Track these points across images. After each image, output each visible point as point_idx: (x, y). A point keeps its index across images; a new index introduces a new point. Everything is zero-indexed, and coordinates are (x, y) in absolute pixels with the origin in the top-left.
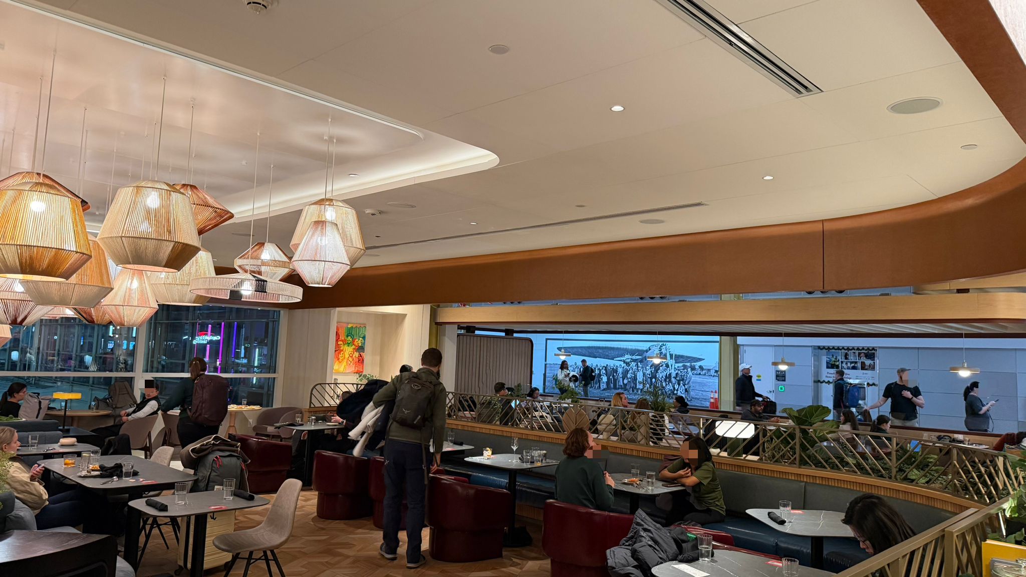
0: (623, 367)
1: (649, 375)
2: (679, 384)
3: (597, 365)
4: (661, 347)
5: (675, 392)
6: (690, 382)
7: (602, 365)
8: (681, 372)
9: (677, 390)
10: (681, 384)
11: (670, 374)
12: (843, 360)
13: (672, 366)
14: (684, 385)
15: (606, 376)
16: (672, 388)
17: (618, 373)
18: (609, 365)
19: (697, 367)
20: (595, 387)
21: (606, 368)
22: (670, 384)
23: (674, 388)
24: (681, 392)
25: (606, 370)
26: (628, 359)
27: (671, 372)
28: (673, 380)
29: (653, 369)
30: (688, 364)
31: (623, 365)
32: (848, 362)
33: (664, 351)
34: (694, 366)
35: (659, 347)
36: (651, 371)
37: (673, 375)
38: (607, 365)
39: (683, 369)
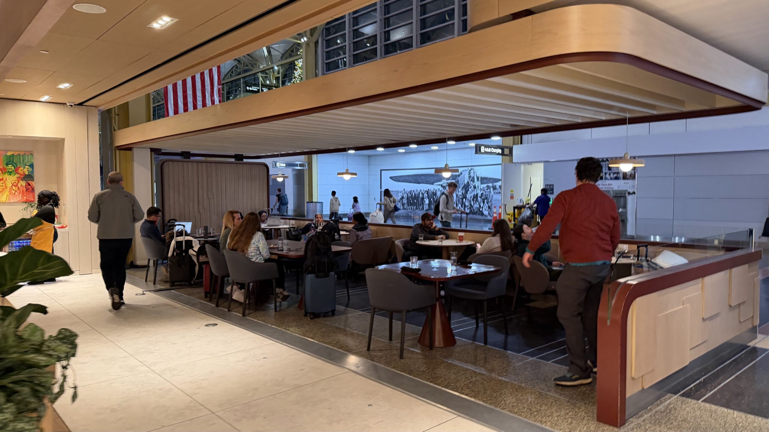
0: (441, 191)
1: (461, 196)
2: (484, 202)
3: (421, 190)
4: (470, 171)
5: (481, 209)
6: (493, 200)
7: (425, 190)
8: (485, 192)
9: (482, 208)
10: (486, 203)
11: (477, 195)
12: (606, 171)
13: (478, 187)
14: (488, 203)
15: (428, 198)
16: (478, 206)
17: (437, 195)
18: (430, 189)
19: (498, 187)
20: (420, 209)
21: (427, 192)
22: (477, 202)
23: (480, 206)
24: (485, 209)
25: (428, 194)
26: (445, 183)
27: (477, 192)
28: (479, 199)
29: (464, 191)
30: (491, 185)
31: (441, 188)
32: (611, 173)
33: (472, 175)
34: (495, 185)
35: (468, 171)
36: (462, 193)
37: (479, 195)
38: (429, 189)
39: (487, 189)
